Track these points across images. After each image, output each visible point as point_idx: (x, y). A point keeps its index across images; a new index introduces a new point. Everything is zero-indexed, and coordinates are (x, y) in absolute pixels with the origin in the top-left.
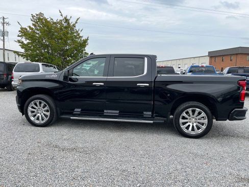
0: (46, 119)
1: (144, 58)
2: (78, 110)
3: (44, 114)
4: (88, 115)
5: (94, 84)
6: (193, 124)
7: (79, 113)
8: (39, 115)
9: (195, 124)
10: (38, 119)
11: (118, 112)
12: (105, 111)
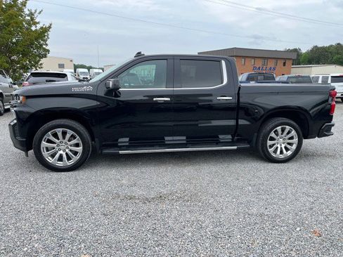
0: (75, 159)
1: (220, 61)
2: (124, 140)
3: (71, 150)
4: (141, 146)
5: (155, 99)
6: (281, 145)
7: (127, 144)
8: (61, 152)
9: (283, 146)
10: (61, 159)
11: (184, 138)
12: (166, 138)
